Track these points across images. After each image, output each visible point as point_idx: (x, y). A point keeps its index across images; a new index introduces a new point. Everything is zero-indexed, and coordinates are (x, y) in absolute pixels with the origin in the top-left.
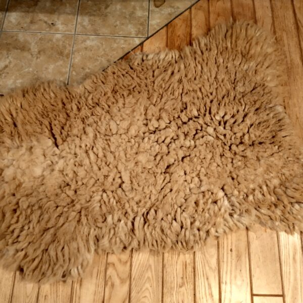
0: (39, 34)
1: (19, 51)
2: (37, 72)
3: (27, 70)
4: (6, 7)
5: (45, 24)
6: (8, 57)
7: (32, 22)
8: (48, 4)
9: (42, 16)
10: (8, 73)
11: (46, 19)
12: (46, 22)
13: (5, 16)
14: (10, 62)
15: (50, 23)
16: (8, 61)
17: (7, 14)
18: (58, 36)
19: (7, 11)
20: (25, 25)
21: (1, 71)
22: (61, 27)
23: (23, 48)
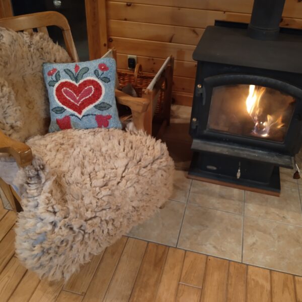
0: (275, 223)
1: (262, 233)
2: (281, 252)
3: (272, 249)
4: (243, 198)
5: (277, 216)
6: (254, 236)
7: (267, 213)
8: (276, 202)
9: (273, 210)
10: (257, 249)
11: (277, 213)
12: (278, 215)
13: (244, 205)
14: (257, 241)
15: (282, 216)
16: (254, 240)
18: (291, 227)
19: (244, 202)
20: (262, 215)
21: (251, 246)
22: (292, 221)
23: (265, 232)
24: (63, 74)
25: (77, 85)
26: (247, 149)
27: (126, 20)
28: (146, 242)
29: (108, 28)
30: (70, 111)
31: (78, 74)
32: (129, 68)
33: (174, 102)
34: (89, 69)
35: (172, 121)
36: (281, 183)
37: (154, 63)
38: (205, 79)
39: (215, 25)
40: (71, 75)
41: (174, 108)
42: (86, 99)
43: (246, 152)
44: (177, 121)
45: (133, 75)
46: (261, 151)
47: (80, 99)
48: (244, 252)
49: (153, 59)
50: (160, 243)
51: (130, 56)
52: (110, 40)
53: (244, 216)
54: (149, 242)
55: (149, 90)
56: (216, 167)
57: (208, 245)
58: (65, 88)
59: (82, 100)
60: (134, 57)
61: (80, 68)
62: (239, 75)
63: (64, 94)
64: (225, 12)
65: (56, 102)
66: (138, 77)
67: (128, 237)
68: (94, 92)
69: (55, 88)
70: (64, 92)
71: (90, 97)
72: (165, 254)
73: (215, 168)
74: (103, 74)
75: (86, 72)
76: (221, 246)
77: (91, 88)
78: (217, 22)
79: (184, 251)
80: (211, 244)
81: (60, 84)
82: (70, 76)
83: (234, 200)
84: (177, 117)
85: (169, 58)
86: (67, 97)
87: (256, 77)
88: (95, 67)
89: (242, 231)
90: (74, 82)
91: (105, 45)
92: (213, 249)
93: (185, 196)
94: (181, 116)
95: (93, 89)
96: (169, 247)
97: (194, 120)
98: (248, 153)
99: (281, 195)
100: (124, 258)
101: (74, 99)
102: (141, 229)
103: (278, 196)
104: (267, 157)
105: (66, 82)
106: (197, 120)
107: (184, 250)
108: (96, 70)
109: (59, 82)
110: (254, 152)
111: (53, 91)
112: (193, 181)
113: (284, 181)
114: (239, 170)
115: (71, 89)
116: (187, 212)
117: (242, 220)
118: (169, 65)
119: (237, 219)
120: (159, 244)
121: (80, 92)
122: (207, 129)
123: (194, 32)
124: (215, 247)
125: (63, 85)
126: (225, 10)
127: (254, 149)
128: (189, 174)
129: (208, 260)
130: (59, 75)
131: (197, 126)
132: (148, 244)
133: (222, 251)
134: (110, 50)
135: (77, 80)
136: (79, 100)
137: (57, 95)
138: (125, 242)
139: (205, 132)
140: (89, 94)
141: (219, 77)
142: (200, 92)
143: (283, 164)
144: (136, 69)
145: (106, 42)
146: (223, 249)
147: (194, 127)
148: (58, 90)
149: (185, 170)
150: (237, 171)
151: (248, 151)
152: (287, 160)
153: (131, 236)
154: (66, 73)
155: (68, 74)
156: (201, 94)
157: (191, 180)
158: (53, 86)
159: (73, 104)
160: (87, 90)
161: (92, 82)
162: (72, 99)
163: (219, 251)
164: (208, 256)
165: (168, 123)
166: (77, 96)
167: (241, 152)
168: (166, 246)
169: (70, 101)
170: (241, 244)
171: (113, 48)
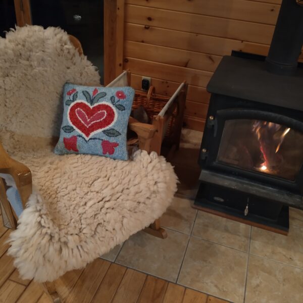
0: (281, 264)
1: (266, 274)
2: (286, 297)
3: (276, 293)
4: (250, 235)
6: (258, 277)
7: (273, 253)
8: (284, 241)
9: (279, 250)
10: (260, 292)
11: (284, 253)
12: (285, 256)
14: (261, 282)
15: (289, 257)
16: (258, 282)
17: (251, 241)
18: (297, 270)
19: (251, 238)
20: (268, 254)
21: (254, 288)
22: (298, 263)
23: (270, 273)
24: (80, 95)
25: (91, 107)
26: (256, 184)
27: (143, 42)
28: (146, 275)
29: (124, 48)
30: (78, 131)
31: (95, 98)
32: (142, 89)
33: (185, 125)
34: (106, 94)
35: (181, 145)
36: (290, 220)
37: (168, 86)
38: (218, 112)
39: (232, 54)
40: (88, 97)
41: (184, 131)
42: (96, 122)
43: (255, 188)
44: (186, 146)
45: (146, 97)
46: (270, 188)
47: (91, 121)
48: (246, 293)
49: (167, 82)
50: (160, 277)
51: (144, 77)
52: (126, 61)
53: (249, 254)
54: (148, 275)
55: (160, 117)
56: (223, 198)
57: (209, 284)
58: (79, 109)
59: (92, 123)
60: (149, 78)
61: (99, 92)
62: (252, 111)
63: (77, 114)
64: (242, 41)
65: (67, 121)
66: (151, 98)
67: (127, 268)
68: (106, 117)
69: (70, 108)
70: (77, 112)
71: (100, 121)
72: (164, 290)
73: (222, 200)
74: (119, 101)
75: (103, 97)
76: (223, 286)
77: (104, 112)
78: (234, 53)
79: (184, 289)
80: (212, 282)
81: (75, 105)
82: (87, 99)
83: (240, 236)
84: (187, 142)
85: (183, 84)
86: (79, 117)
87: (270, 113)
88: (112, 94)
89: (246, 270)
90: (89, 104)
91: (120, 65)
92: (215, 288)
93: (190, 227)
94: (191, 140)
95: (106, 113)
96: (169, 282)
97: (204, 150)
98: (257, 189)
99: (290, 234)
100: (121, 290)
101: (85, 120)
102: (141, 260)
103: (286, 235)
104: (277, 195)
105: (81, 103)
106: (207, 151)
107: (184, 286)
108: (113, 97)
109: (75, 102)
110: (264, 189)
111: (67, 110)
112: (199, 211)
113: (293, 219)
114: (247, 207)
115: (84, 111)
116: (190, 245)
117: (247, 258)
118: (182, 91)
119: (241, 257)
120: (158, 278)
121: (92, 115)
122: (217, 161)
123: (210, 58)
124: (216, 286)
125: (78, 105)
126: (242, 39)
127: (264, 185)
128: (195, 204)
129: (209, 300)
130: (77, 96)
131: (206, 157)
132: (147, 276)
133: (224, 291)
134: (125, 72)
135: (92, 103)
136: (89, 122)
137: (70, 114)
138: (124, 272)
139: (215, 164)
140: (100, 118)
141: (232, 111)
142: (213, 123)
143: (294, 204)
144: (149, 92)
145: (121, 62)
146: (225, 289)
147: (203, 158)
148: (72, 110)
149: (191, 199)
150: (245, 208)
151: (257, 187)
152: (298, 200)
153: (131, 267)
154: (84, 94)
155: (85, 96)
156: (213, 126)
157: (197, 210)
158: (69, 105)
159: (83, 125)
160: (99, 114)
161: (106, 107)
162: (83, 120)
163: (220, 290)
164: (208, 295)
165: (178, 148)
166: (89, 118)
167: (250, 187)
168: (166, 281)
169: (80, 122)
170: (245, 284)
171: (128, 69)
